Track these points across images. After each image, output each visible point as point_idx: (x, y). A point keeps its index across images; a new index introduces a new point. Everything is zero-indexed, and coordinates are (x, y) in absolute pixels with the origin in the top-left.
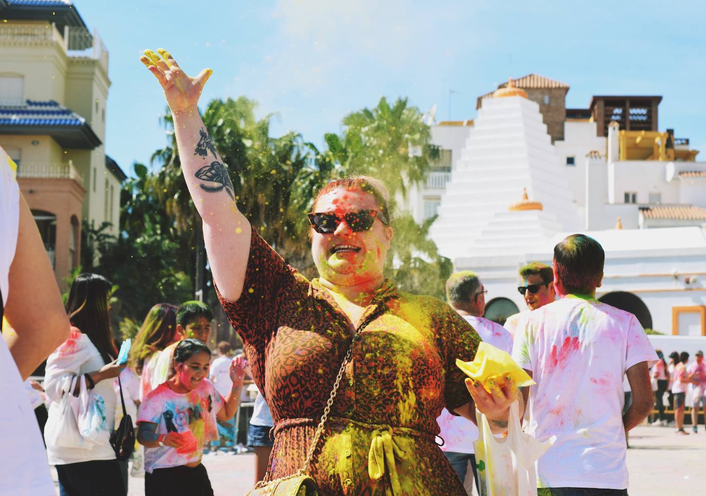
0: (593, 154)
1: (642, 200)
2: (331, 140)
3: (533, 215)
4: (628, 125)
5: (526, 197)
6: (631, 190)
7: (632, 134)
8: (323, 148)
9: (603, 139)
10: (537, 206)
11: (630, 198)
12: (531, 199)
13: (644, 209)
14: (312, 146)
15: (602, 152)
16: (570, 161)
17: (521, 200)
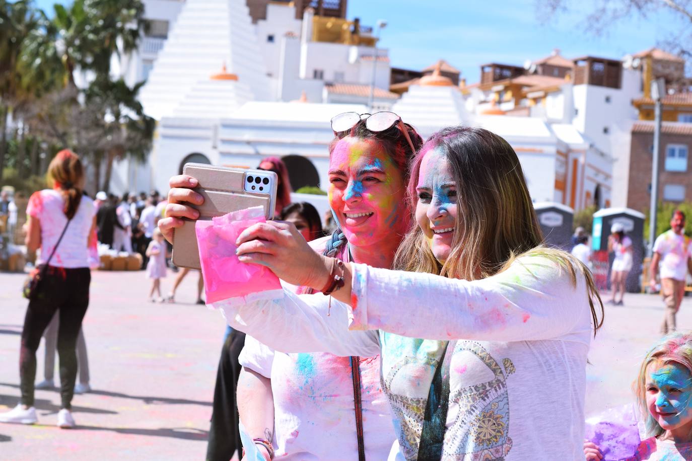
0: (289, 35)
1: (328, 77)
2: (58, 8)
3: (229, 85)
4: (322, 12)
5: (225, 69)
6: (319, 67)
7: (324, 20)
8: (51, 14)
9: (298, 22)
10: (233, 77)
11: (318, 75)
12: (230, 71)
13: (329, 85)
14: (42, 12)
15: (297, 33)
16: (271, 38)
17: (219, 71)
